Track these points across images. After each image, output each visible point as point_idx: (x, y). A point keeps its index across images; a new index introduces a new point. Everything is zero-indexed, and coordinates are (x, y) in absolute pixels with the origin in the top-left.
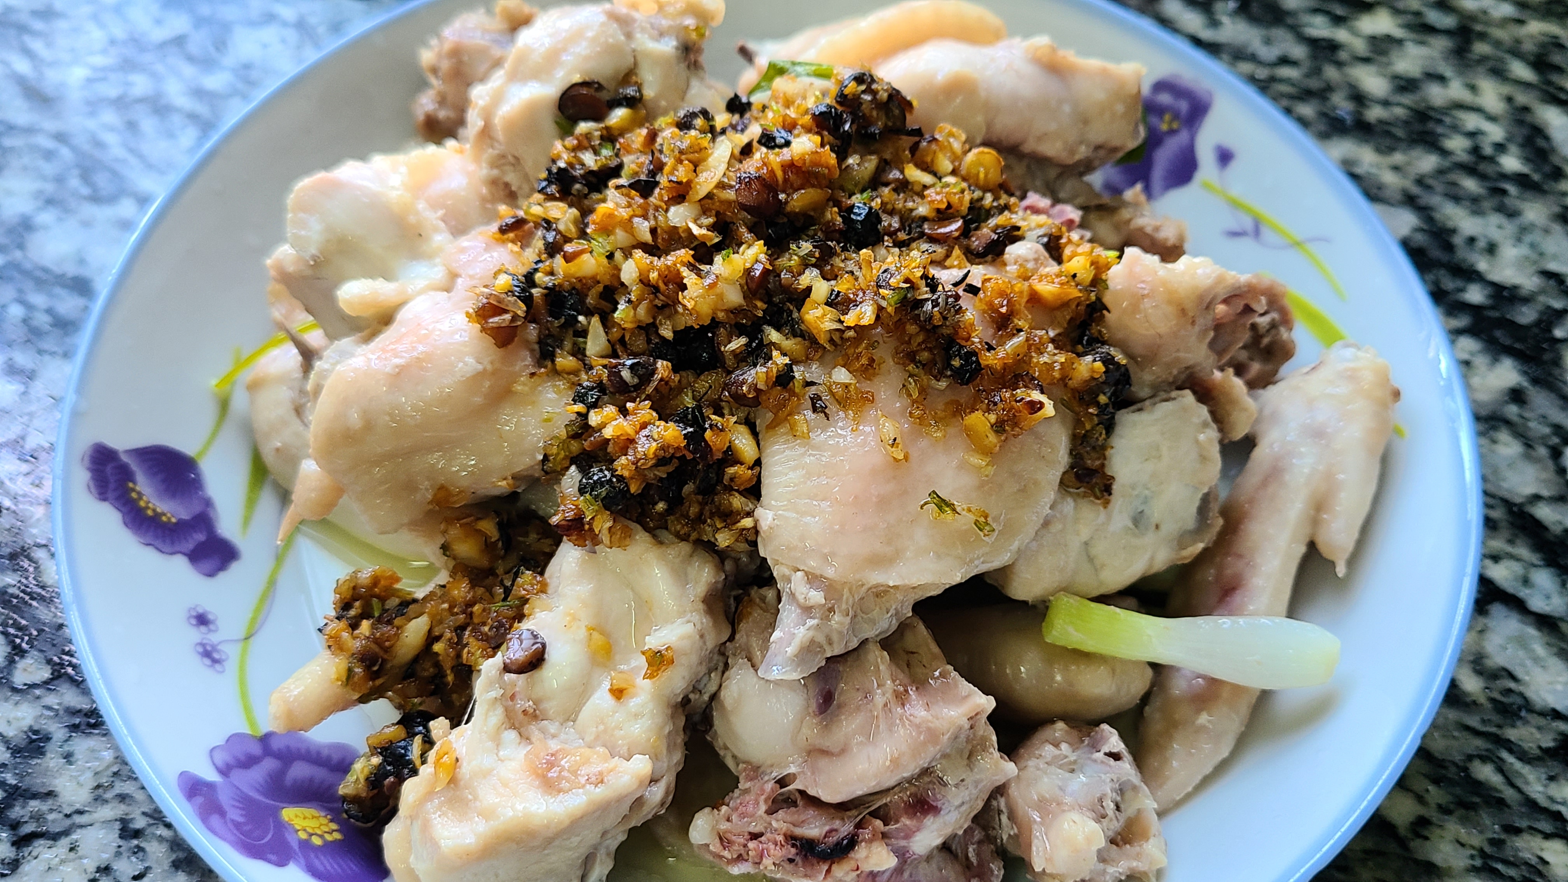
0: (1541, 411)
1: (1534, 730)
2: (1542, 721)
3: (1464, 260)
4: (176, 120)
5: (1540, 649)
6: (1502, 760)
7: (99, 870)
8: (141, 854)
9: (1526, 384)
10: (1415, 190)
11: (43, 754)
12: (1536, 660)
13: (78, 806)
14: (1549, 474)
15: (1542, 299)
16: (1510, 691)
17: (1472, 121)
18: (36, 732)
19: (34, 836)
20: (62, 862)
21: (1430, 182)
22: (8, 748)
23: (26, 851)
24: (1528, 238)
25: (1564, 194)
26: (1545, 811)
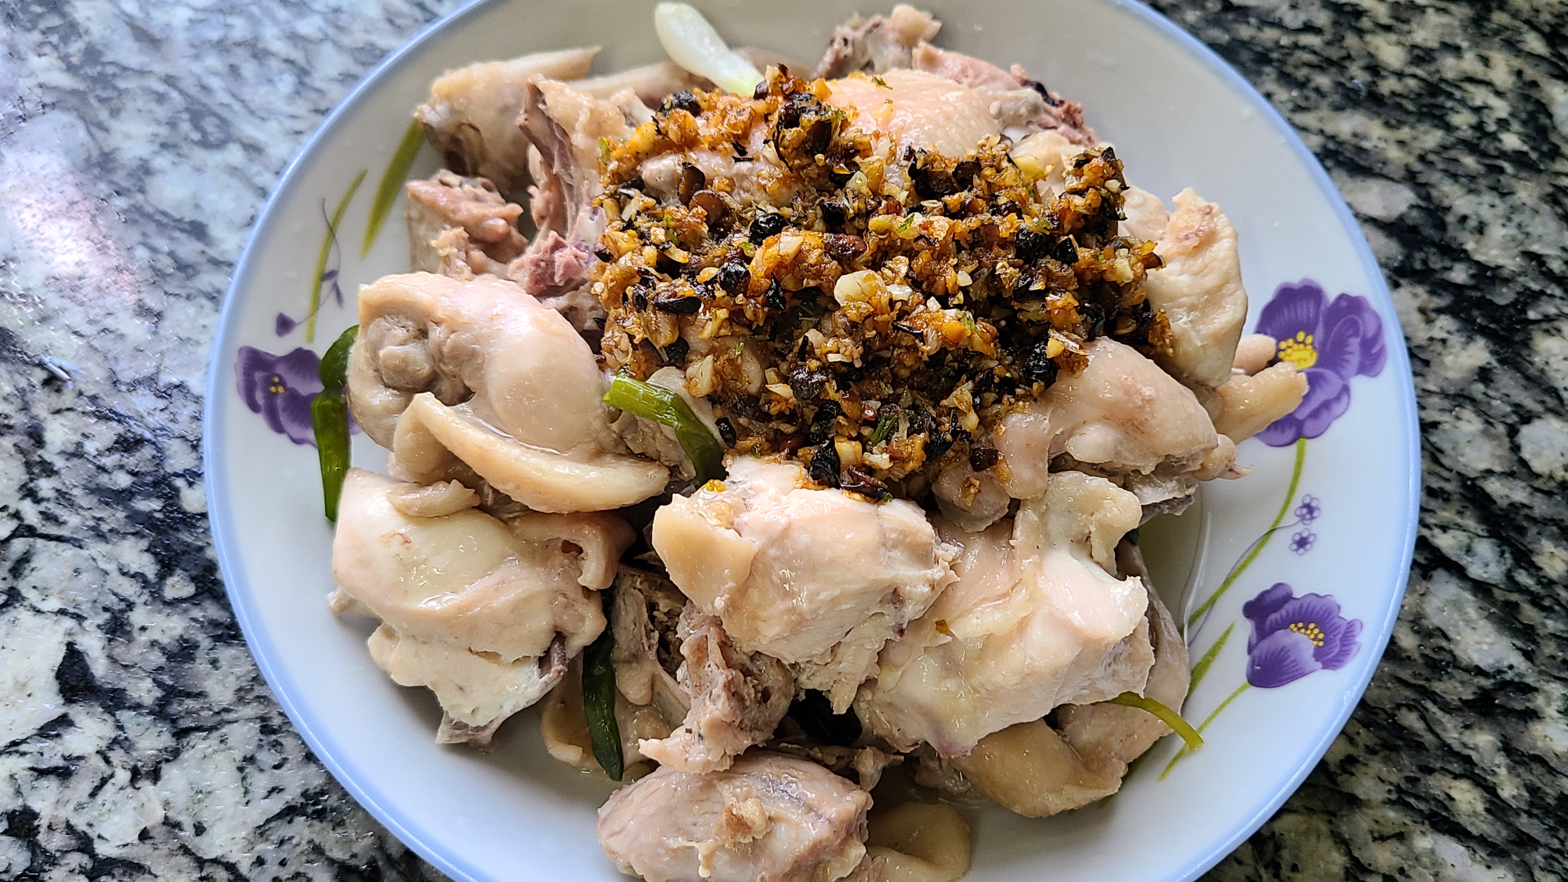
0: (1504, 391)
1: (1457, 684)
2: (1466, 677)
3: (1455, 239)
5: (1472, 612)
6: (1426, 709)
7: (245, 759)
8: (279, 748)
9: (1495, 364)
10: (1418, 167)
11: (193, 660)
12: (1468, 622)
13: (225, 705)
14: (1504, 450)
15: (1521, 279)
16: (1442, 648)
17: (1480, 96)
18: (186, 641)
19: (189, 730)
20: (215, 751)
21: (1432, 157)
22: (164, 654)
23: (185, 741)
24: (1516, 218)
25: (1558, 174)
26: (1457, 754)
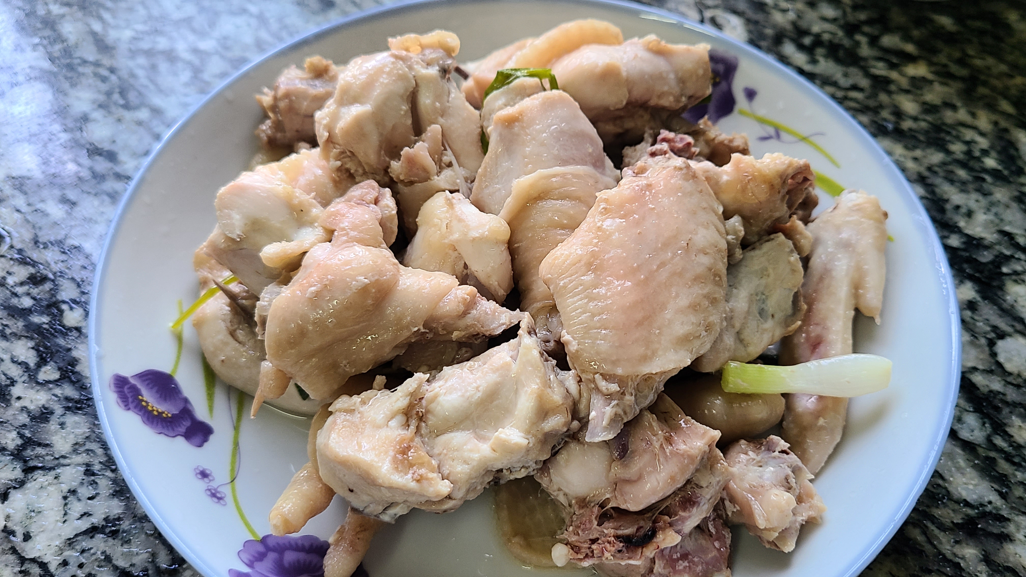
0: (986, 317)
1: (950, 511)
2: (956, 507)
3: (951, 219)
4: (180, 65)
5: (962, 463)
6: (927, 527)
7: (69, 491)
8: (95, 485)
9: (979, 299)
10: (926, 173)
11: (48, 421)
12: (959, 469)
13: (63, 453)
14: (985, 355)
15: (997, 247)
16: (939, 485)
17: (969, 135)
18: (46, 409)
19: (35, 468)
20: (50, 484)
21: (936, 169)
22: (29, 416)
23: (30, 476)
24: (994, 210)
25: (1023, 185)
26: (950, 561)
